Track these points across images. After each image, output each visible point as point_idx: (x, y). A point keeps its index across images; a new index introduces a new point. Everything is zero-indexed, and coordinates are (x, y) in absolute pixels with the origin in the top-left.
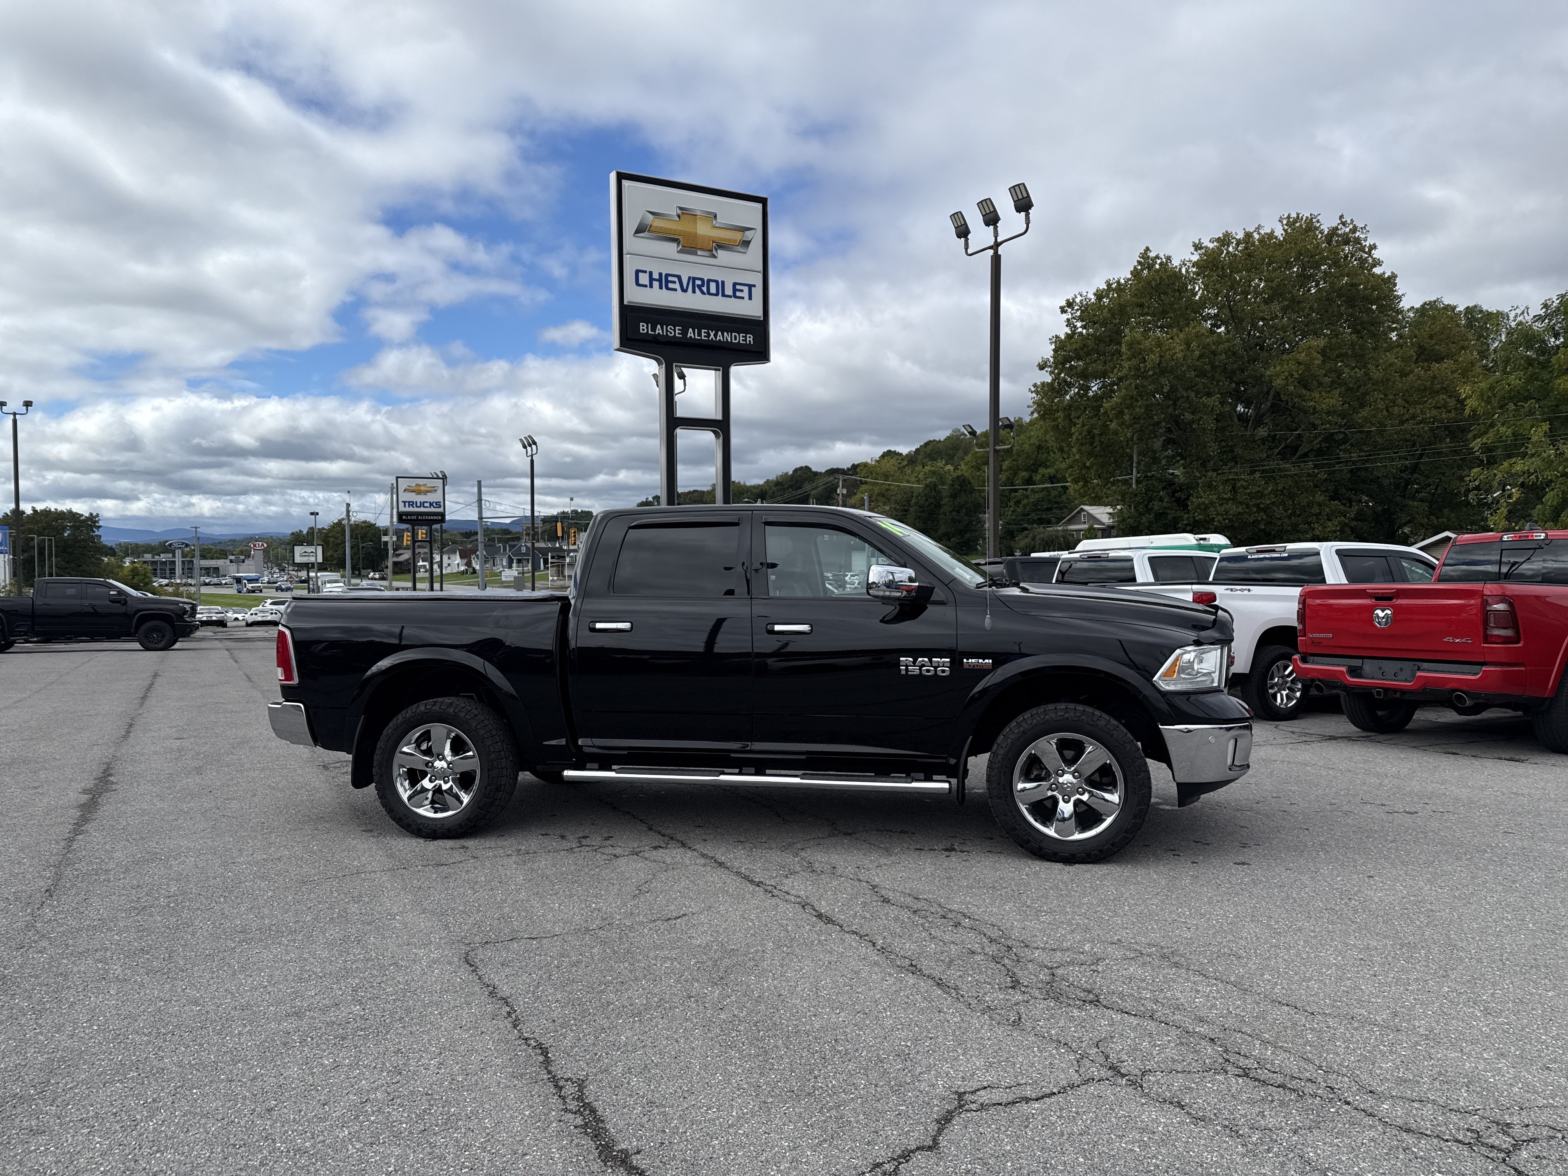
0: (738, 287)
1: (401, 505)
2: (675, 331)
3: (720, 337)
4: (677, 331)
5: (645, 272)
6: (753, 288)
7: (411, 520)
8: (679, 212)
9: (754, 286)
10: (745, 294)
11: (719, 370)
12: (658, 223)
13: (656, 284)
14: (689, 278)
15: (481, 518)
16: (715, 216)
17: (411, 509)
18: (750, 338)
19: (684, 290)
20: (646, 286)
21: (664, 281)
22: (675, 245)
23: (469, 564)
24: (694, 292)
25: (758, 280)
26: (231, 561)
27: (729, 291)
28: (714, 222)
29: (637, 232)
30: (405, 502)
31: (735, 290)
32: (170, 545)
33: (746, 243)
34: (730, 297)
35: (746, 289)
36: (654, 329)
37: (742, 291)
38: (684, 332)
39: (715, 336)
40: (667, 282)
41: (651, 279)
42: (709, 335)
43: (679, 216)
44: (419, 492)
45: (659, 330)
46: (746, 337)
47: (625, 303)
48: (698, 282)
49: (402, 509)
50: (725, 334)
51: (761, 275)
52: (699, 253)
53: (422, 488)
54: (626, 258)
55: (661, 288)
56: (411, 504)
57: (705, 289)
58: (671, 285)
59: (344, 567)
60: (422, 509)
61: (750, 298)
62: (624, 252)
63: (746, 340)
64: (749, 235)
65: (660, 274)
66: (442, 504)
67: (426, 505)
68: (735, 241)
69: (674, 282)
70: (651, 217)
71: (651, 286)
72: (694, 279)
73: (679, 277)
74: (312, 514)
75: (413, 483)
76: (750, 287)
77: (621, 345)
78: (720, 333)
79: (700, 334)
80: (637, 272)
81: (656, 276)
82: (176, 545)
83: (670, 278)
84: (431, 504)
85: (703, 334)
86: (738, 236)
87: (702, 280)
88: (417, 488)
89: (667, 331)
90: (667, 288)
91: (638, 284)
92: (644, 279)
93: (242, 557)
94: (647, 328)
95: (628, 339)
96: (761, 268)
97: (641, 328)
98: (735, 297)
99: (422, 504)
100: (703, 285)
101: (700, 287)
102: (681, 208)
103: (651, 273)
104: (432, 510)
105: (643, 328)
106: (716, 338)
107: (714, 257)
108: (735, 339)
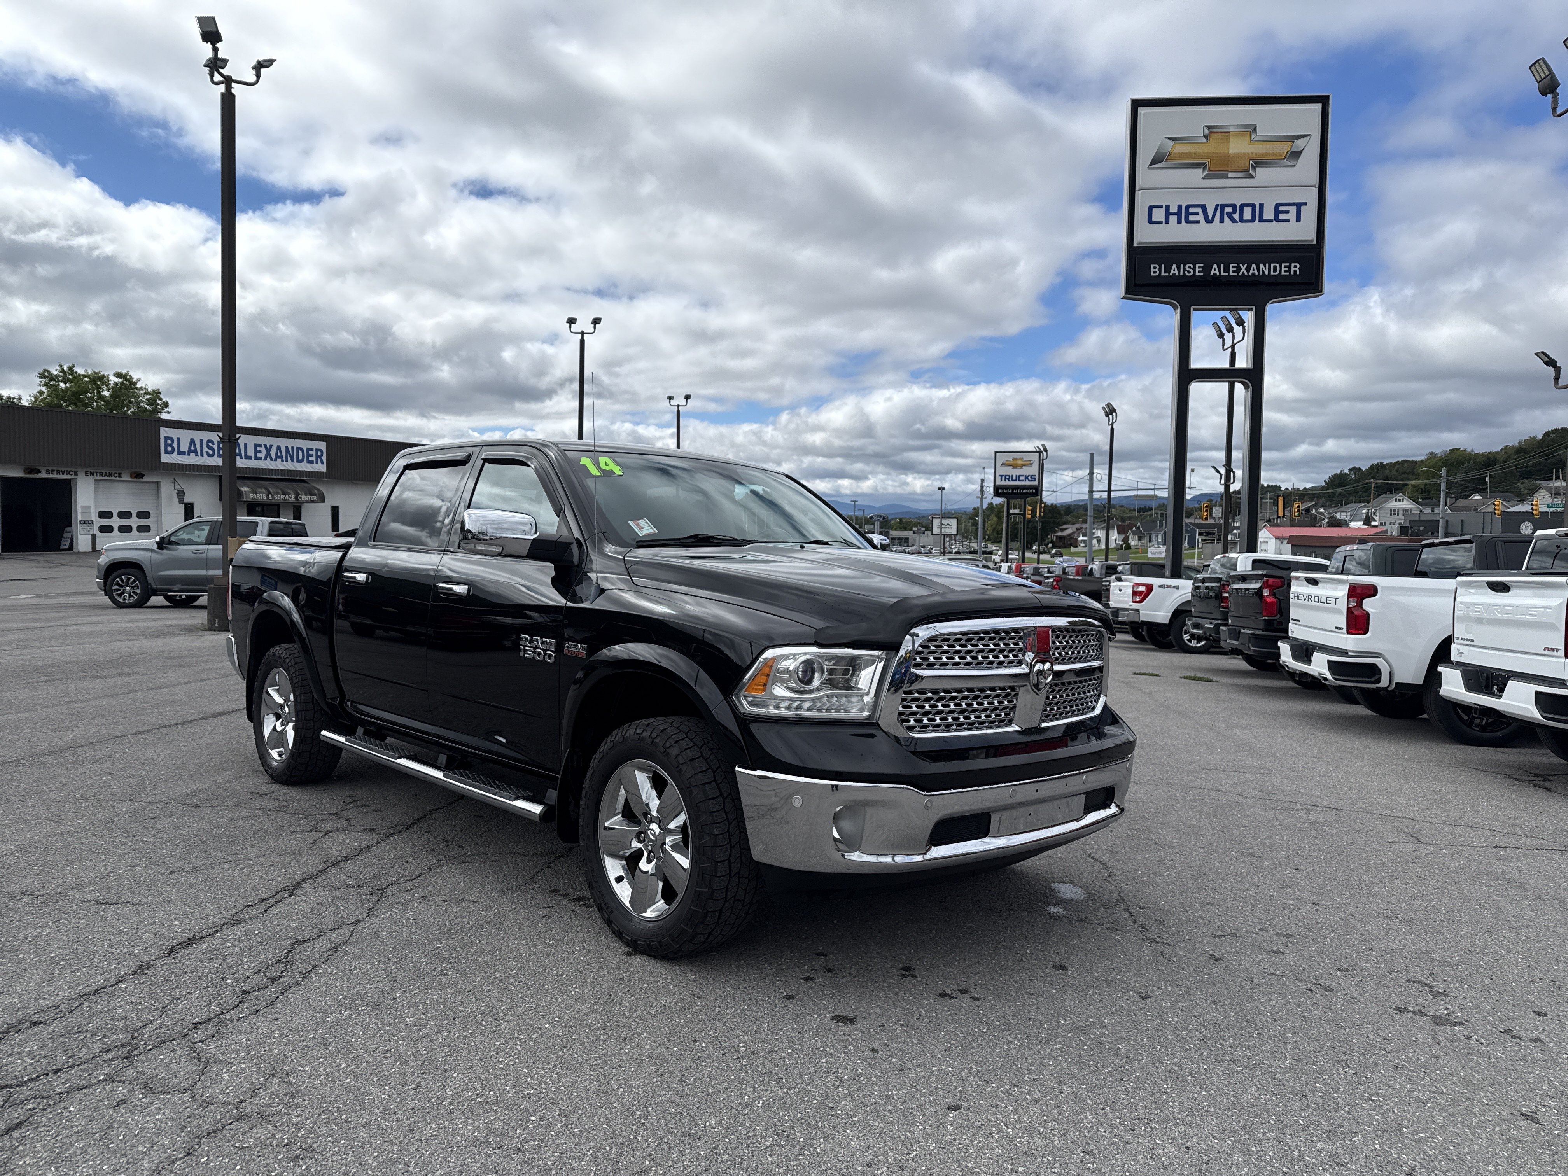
0: (1282, 208)
1: (998, 478)
2: (1194, 269)
3: (1254, 270)
4: (1197, 269)
5: (1161, 206)
6: (1303, 207)
7: (1007, 493)
8: (1207, 132)
9: (1305, 204)
10: (1292, 215)
11: (1252, 309)
12: (1180, 149)
13: (1173, 219)
14: (1217, 206)
15: (1091, 492)
16: (1255, 129)
17: (1008, 483)
18: (1296, 268)
19: (1209, 221)
20: (1161, 222)
21: (1184, 214)
22: (1200, 170)
23: (1126, 540)
24: (1222, 221)
25: (1311, 197)
26: (914, 533)
27: (1269, 214)
28: (1253, 137)
29: (1153, 163)
30: (1001, 476)
31: (1277, 212)
32: (871, 517)
33: (1296, 155)
34: (1271, 221)
35: (1293, 210)
36: (1167, 270)
37: (1287, 212)
38: (1207, 268)
39: (1248, 269)
40: (1188, 214)
41: (1168, 214)
42: (1239, 269)
43: (1206, 137)
44: (1015, 466)
45: (1174, 270)
46: (1290, 267)
47: (1135, 245)
48: (1229, 209)
49: (999, 483)
50: (1262, 266)
51: (1315, 191)
52: (1230, 175)
53: (1019, 462)
54: (1139, 194)
55: (1179, 222)
56: (1007, 477)
57: (1236, 216)
58: (1191, 218)
59: (1000, 542)
60: (1018, 483)
61: (1298, 219)
62: (1137, 188)
63: (1290, 271)
64: (1300, 144)
65: (1180, 207)
66: (1037, 477)
67: (1022, 478)
68: (1281, 154)
69: (1197, 213)
70: (1171, 143)
71: (1167, 222)
72: (1223, 206)
73: (1203, 207)
74: (939, 489)
75: (1010, 457)
76: (1299, 206)
77: (1127, 293)
78: (1254, 266)
79: (1227, 269)
80: (1151, 208)
81: (1173, 209)
82: (875, 518)
83: (1191, 210)
84: (1026, 478)
85: (1231, 269)
86: (1285, 147)
87: (1234, 206)
88: (1014, 462)
89: (1184, 270)
90: (1188, 221)
91: (1150, 221)
92: (1159, 214)
93: (923, 529)
94: (1160, 270)
95: (1136, 285)
96: (1315, 180)
97: (1152, 270)
98: (1277, 219)
99: (1018, 478)
100: (1234, 212)
101: (1229, 215)
102: (1209, 127)
103: (1167, 207)
104: (1027, 483)
105: (1155, 270)
106: (1248, 272)
107: (1251, 177)
108: (1275, 270)
